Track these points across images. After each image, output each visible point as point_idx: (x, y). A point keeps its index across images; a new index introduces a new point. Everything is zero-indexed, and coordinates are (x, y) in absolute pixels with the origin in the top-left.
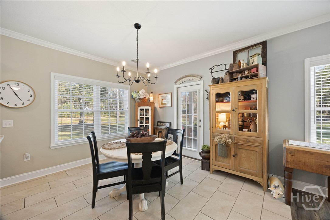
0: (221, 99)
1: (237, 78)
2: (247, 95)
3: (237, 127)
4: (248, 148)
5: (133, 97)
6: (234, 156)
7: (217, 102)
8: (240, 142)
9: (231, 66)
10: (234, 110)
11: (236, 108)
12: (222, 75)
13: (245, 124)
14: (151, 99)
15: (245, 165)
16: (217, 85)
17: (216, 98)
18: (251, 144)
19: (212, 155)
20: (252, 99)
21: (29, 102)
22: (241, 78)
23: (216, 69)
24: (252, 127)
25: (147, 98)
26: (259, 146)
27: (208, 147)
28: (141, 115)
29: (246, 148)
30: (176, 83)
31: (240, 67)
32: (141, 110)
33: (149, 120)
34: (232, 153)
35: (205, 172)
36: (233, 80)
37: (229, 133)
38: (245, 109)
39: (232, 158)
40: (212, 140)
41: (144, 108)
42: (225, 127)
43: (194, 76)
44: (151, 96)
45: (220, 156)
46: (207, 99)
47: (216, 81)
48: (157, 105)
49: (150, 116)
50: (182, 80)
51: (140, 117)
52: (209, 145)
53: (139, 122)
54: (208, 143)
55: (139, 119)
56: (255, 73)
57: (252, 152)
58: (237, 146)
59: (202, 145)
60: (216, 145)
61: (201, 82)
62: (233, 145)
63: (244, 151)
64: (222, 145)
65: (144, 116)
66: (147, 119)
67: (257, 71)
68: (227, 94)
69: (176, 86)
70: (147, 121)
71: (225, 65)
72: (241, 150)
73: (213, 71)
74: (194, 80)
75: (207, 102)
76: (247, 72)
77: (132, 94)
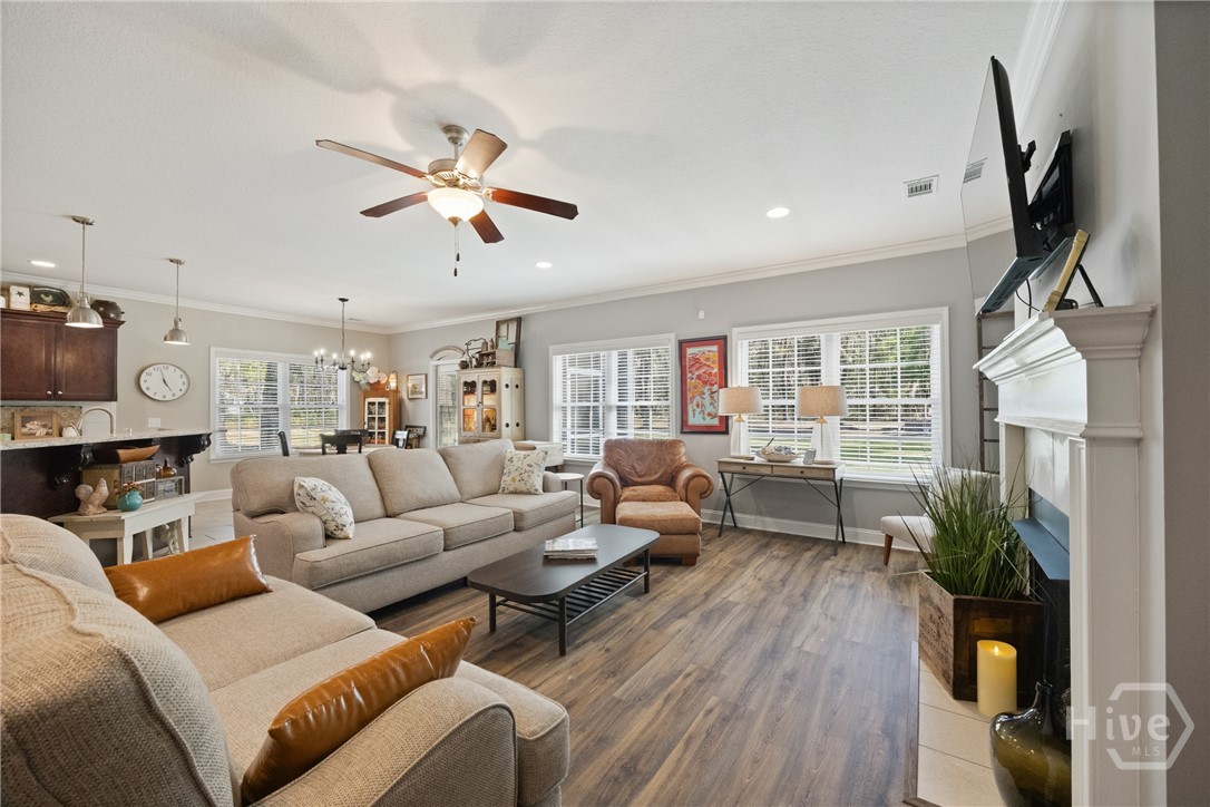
3: (481, 427)
5: (357, 379)
7: (466, 393)
10: (478, 405)
11: (480, 402)
14: (393, 385)
17: (464, 388)
21: (181, 393)
25: (383, 382)
28: (370, 413)
30: (431, 357)
32: (369, 403)
33: (385, 423)
41: (377, 400)
43: (455, 350)
44: (392, 379)
48: (404, 395)
49: (387, 416)
50: (440, 353)
51: (369, 418)
53: (366, 427)
55: (366, 420)
65: (376, 416)
66: (382, 420)
67: (496, 358)
69: (432, 363)
70: (382, 425)
73: (469, 347)
74: (456, 357)
77: (354, 374)
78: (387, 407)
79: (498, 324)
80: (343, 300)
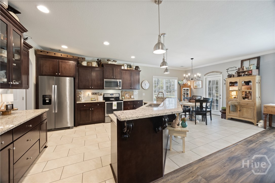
0: (233, 84)
1: (242, 75)
2: (247, 83)
3: (241, 98)
4: (247, 107)
5: (180, 83)
6: (239, 111)
7: (230, 86)
8: (243, 105)
9: (239, 69)
10: (239, 90)
11: (241, 89)
12: (233, 73)
13: (247, 96)
14: (189, 84)
15: (245, 115)
16: (230, 78)
17: (230, 84)
18: (248, 105)
19: (227, 111)
20: (250, 85)
22: (244, 75)
23: (230, 69)
24: (250, 98)
25: (187, 84)
26: (252, 106)
27: (225, 108)
29: (246, 107)
30: (205, 75)
31: (243, 70)
32: (184, 89)
33: (188, 95)
34: (239, 109)
35: (223, 119)
36: (239, 76)
37: (237, 100)
38: (248, 89)
39: (239, 112)
40: (227, 104)
41: (186, 88)
42: (235, 98)
43: (217, 72)
44: (189, 82)
45: (231, 111)
46: (225, 84)
47: (230, 76)
48: (192, 87)
49: (189, 93)
50: (209, 74)
51: (184, 93)
52: (225, 107)
53: (183, 96)
54: (225, 106)
55: (183, 94)
56: (251, 73)
57: (249, 109)
58: (242, 106)
59: (222, 107)
60: (230, 106)
61: (221, 75)
62: (239, 106)
63: (245, 108)
64: (232, 106)
65: (186, 93)
66: (187, 94)
67: (252, 72)
68: (236, 82)
69: (205, 77)
70: (187, 95)
71: (236, 68)
72: (243, 108)
73: (228, 70)
74: (217, 74)
75: (225, 86)
76: (247, 73)
77: (179, 82)
78: (189, 90)
79: (242, 61)
80: (192, 59)
